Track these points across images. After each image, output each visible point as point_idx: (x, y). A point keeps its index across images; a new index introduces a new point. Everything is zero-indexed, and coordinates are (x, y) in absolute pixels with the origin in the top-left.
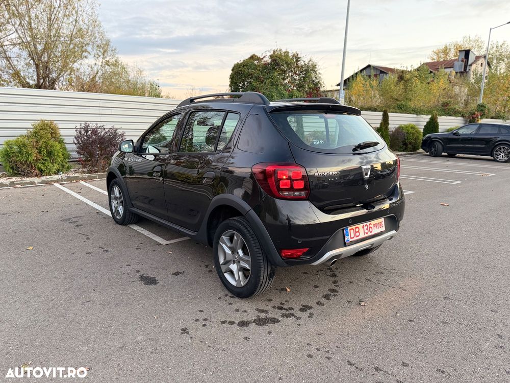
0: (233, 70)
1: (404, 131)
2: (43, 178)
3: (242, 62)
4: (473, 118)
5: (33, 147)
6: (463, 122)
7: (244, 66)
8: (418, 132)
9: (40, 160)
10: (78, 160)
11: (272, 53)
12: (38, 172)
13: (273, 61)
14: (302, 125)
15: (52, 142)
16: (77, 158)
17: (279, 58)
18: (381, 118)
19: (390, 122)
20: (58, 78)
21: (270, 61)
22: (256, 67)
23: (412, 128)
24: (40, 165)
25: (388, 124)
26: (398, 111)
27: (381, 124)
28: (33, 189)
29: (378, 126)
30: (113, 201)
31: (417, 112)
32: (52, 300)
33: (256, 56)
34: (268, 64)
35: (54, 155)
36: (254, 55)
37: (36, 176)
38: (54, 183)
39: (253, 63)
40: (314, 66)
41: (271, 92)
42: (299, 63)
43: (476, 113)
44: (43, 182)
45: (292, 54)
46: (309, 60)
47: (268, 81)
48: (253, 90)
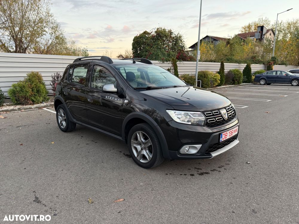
0: (134, 40)
1: (233, 73)
2: (35, 106)
3: (138, 35)
4: (269, 65)
5: (29, 87)
6: (264, 67)
7: (140, 38)
8: (240, 73)
9: (32, 95)
10: (53, 94)
11: (156, 30)
12: (32, 102)
13: (158, 35)
14: (177, 71)
15: (39, 84)
16: (53, 93)
17: (161, 33)
18: (220, 66)
20: (28, 47)
21: (155, 34)
22: (147, 38)
23: (237, 71)
24: (33, 98)
25: (224, 69)
26: (228, 62)
27: (220, 69)
28: (32, 112)
29: (219, 70)
31: (239, 62)
32: (83, 168)
33: (147, 32)
34: (155, 37)
35: (40, 92)
37: (31, 104)
38: (43, 108)
39: (146, 36)
40: (180, 37)
41: (158, 53)
42: (172, 35)
43: (271, 62)
44: (36, 107)
45: (168, 31)
46: (177, 33)
47: (155, 46)
48: (146, 51)
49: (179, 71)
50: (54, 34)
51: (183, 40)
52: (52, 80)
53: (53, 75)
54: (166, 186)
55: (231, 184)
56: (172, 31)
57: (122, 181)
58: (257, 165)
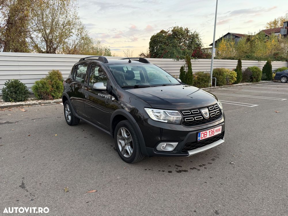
0: (151, 39)
1: (251, 71)
2: (55, 100)
3: (156, 34)
5: (50, 84)
6: (286, 64)
7: (157, 37)
8: (259, 71)
9: (53, 91)
11: (173, 29)
12: (52, 97)
13: (174, 34)
14: (191, 68)
15: (58, 81)
17: (177, 31)
18: (237, 63)
19: (242, 65)
20: (57, 47)
21: (172, 33)
22: (164, 37)
23: (256, 68)
24: (53, 94)
25: (241, 67)
26: (247, 59)
27: (237, 67)
28: (50, 106)
29: (235, 68)
31: (259, 59)
32: (72, 159)
33: (164, 31)
34: (171, 35)
35: (60, 88)
37: (51, 99)
38: (61, 102)
39: (162, 35)
40: (197, 35)
41: (173, 51)
42: (188, 33)
44: (55, 102)
45: (185, 29)
46: (194, 32)
47: (171, 45)
48: (162, 50)
49: (192, 68)
50: (80, 35)
51: (200, 38)
54: (140, 181)
55: (205, 183)
56: (188, 30)
57: (102, 173)
58: (240, 166)
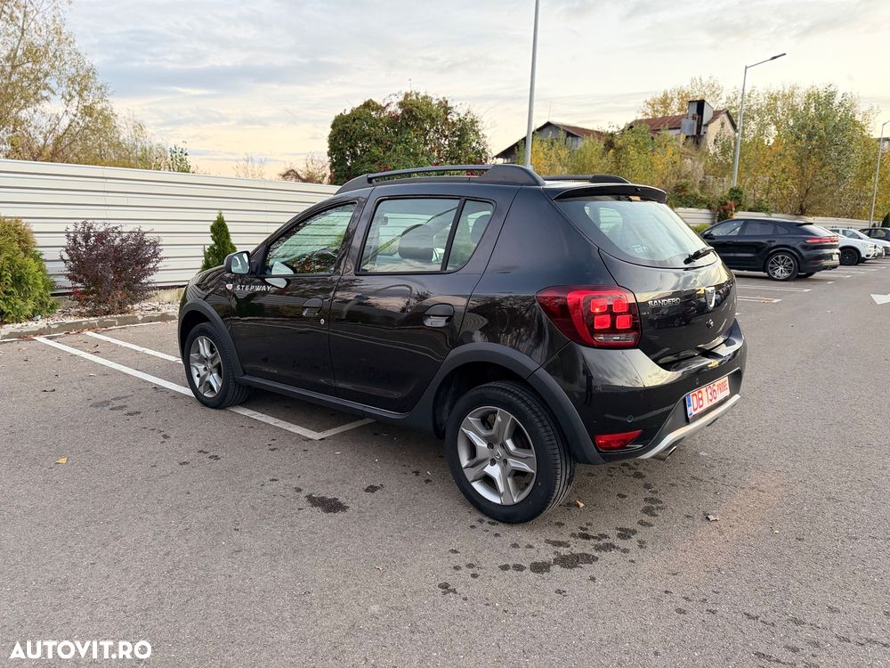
0: (333, 126)
2: (9, 328)
3: (348, 112)
4: (725, 210)
6: (709, 217)
7: (354, 120)
10: (71, 291)
11: (401, 98)
13: (407, 113)
15: (20, 258)
16: (69, 288)
17: (417, 108)
19: (602, 219)
21: (400, 112)
22: (375, 123)
30: (196, 364)
33: (374, 103)
34: (397, 118)
35: (27, 283)
36: (371, 100)
38: (35, 335)
39: (371, 116)
40: (473, 122)
42: (449, 117)
43: (729, 202)
44: (11, 335)
45: (437, 102)
46: (465, 112)
47: (399, 147)
48: (373, 162)
50: (77, 98)
51: (483, 132)
52: (66, 244)
53: (72, 229)
56: (449, 105)
